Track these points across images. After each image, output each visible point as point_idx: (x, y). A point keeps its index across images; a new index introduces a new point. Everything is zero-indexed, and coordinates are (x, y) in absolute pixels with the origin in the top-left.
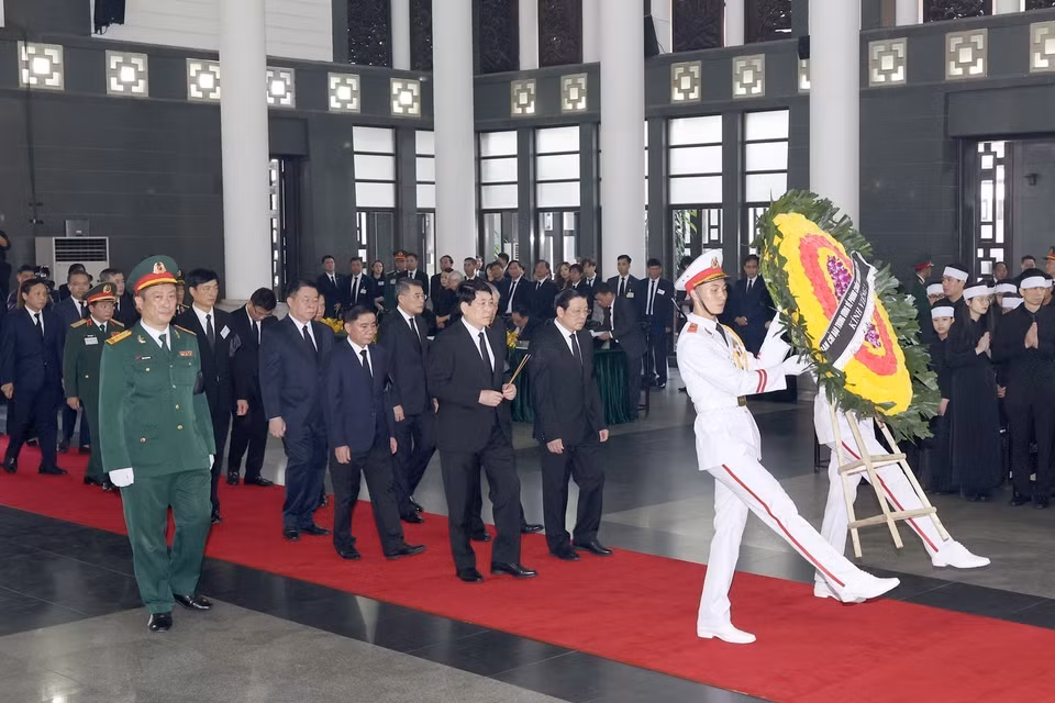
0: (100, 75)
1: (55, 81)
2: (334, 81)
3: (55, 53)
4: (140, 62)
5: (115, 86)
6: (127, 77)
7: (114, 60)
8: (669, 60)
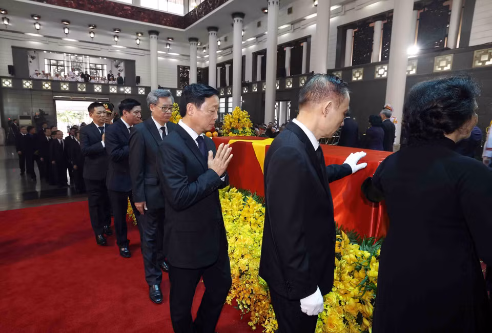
0: (137, 91)
1: (130, 92)
2: (177, 91)
3: (130, 88)
4: (144, 89)
5: (140, 93)
6: (141, 91)
7: (139, 89)
8: (228, 87)
